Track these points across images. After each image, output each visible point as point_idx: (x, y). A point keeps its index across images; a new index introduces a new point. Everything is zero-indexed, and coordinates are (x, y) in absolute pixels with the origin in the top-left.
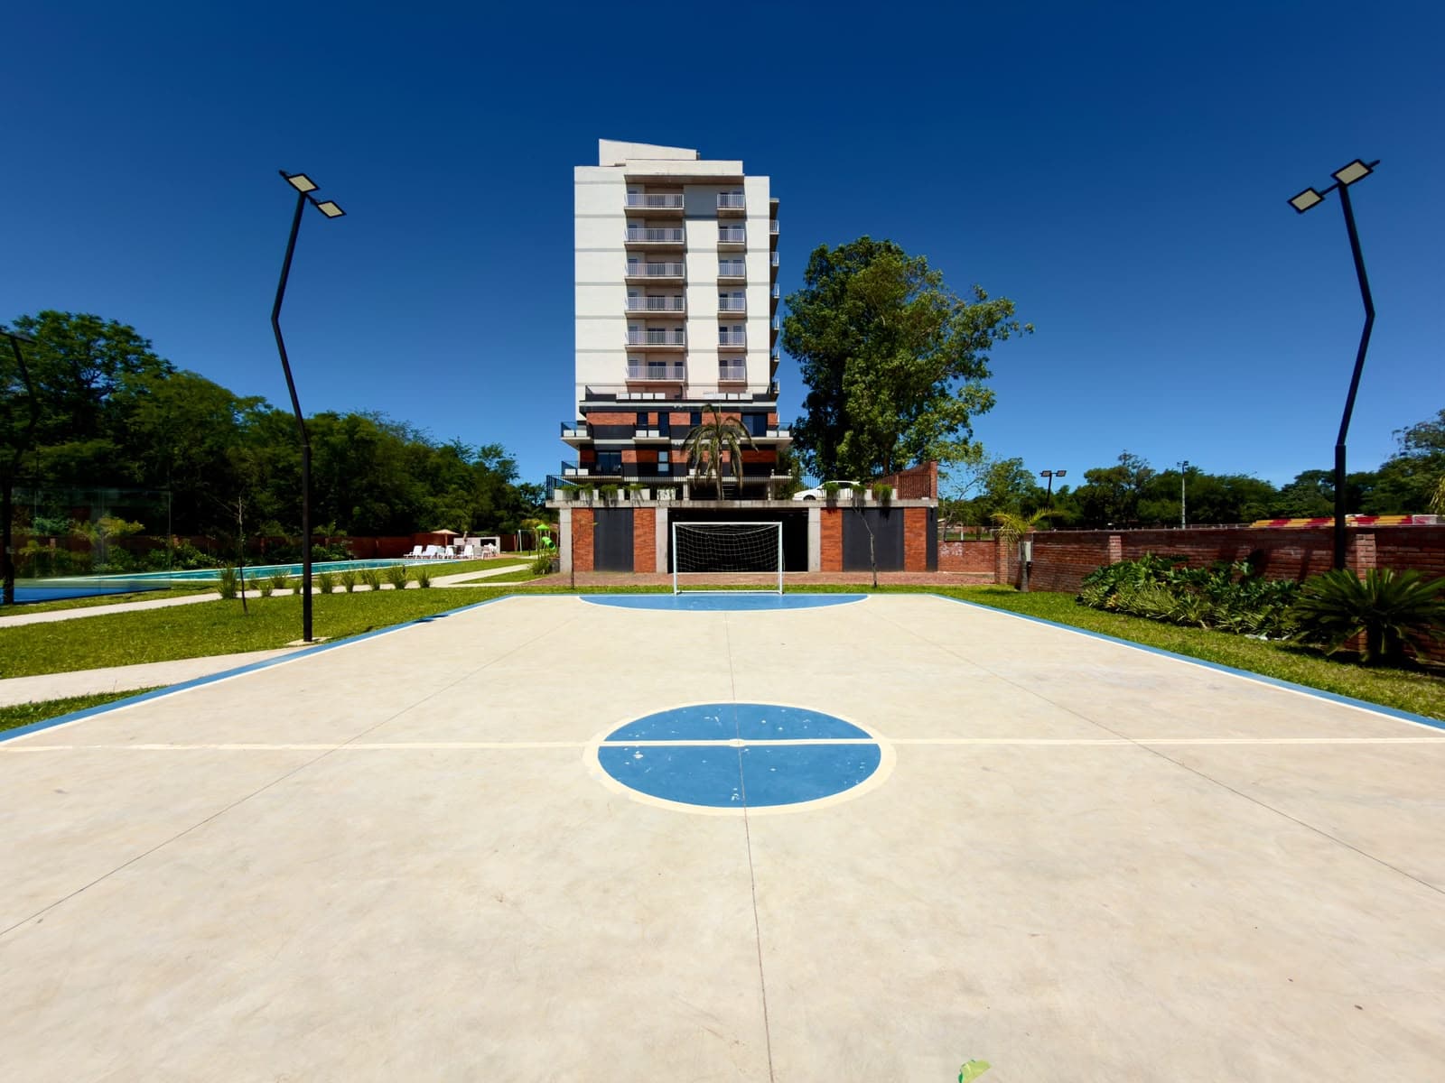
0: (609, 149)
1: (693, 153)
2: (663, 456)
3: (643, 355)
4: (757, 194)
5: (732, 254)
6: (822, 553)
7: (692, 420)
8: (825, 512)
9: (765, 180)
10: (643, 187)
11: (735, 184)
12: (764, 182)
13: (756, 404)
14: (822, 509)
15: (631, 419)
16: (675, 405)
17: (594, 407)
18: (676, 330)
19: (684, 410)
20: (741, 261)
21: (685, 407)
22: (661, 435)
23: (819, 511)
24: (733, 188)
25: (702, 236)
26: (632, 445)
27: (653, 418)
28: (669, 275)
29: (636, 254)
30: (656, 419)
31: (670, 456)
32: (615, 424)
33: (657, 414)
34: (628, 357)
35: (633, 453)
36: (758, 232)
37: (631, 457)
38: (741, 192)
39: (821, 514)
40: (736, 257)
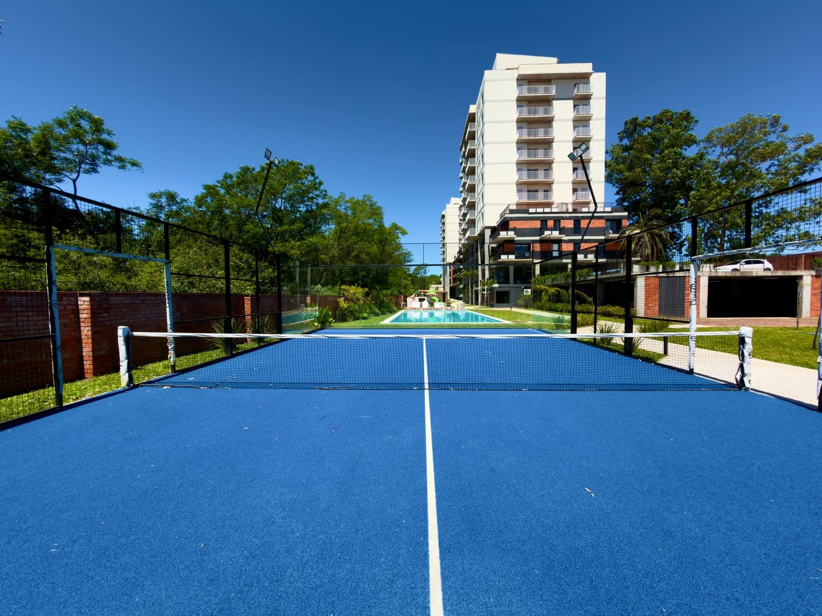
0: (502, 60)
1: (555, 60)
2: (555, 247)
3: (526, 186)
4: (598, 84)
5: (581, 122)
6: (811, 305)
7: (575, 224)
8: (814, 279)
9: (604, 75)
10: (527, 81)
11: (584, 78)
12: (603, 75)
13: (614, 214)
14: (812, 276)
15: (537, 225)
16: (564, 215)
17: (515, 217)
18: (545, 170)
19: (570, 218)
20: (587, 126)
21: (571, 217)
22: (560, 234)
23: (810, 278)
24: (583, 81)
25: (563, 110)
26: (537, 240)
27: (550, 223)
28: (541, 135)
29: (522, 123)
30: (553, 224)
31: (560, 247)
32: (527, 227)
33: (553, 221)
34: (517, 187)
35: (538, 245)
36: (598, 108)
37: (537, 247)
38: (588, 83)
39: (812, 280)
40: (584, 123)
